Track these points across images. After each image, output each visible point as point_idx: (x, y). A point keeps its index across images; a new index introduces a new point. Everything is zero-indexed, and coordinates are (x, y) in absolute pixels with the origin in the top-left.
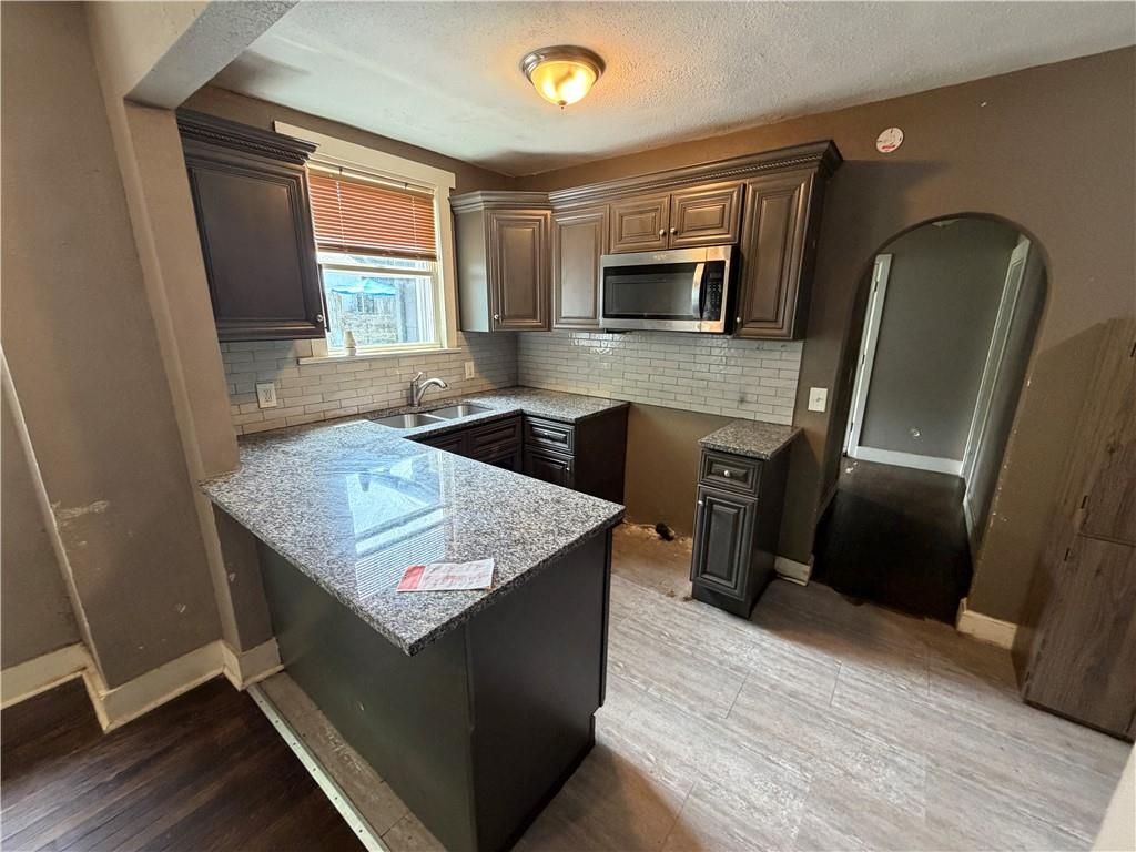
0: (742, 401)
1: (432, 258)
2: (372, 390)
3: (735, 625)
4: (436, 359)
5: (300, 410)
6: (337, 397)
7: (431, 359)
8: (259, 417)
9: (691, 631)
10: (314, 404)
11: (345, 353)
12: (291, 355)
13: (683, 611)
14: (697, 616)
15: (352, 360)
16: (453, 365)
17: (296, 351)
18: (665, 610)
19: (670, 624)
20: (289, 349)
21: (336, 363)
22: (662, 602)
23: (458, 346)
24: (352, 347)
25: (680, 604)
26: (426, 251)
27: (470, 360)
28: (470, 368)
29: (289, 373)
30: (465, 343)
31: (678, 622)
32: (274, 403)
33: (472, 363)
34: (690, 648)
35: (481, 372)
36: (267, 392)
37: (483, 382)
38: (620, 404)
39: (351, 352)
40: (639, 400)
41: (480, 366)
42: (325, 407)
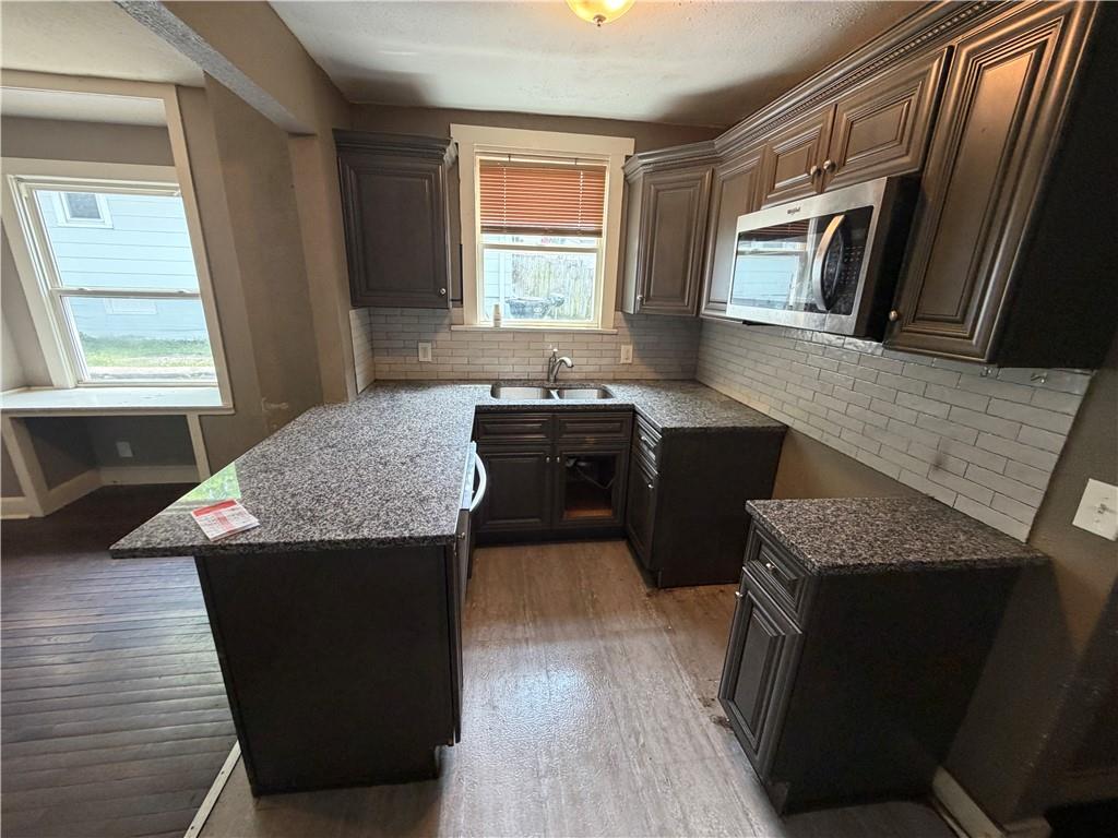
0: (938, 465)
1: (598, 233)
2: (513, 360)
3: (749, 805)
4: (586, 338)
5: (449, 368)
6: (482, 361)
7: (577, 338)
8: (418, 368)
9: (675, 762)
10: (460, 363)
11: (492, 324)
12: (447, 321)
13: (697, 731)
14: (708, 751)
15: (497, 331)
16: (609, 346)
17: (451, 320)
18: (676, 713)
19: (661, 733)
20: (445, 317)
21: (484, 332)
22: (684, 701)
23: (614, 328)
24: (497, 319)
25: (705, 720)
26: (592, 227)
27: (626, 344)
28: (627, 352)
29: (443, 336)
30: (624, 325)
31: (673, 739)
32: (429, 359)
33: (631, 347)
34: (648, 780)
35: (642, 358)
36: (425, 349)
37: (642, 368)
38: (775, 424)
39: (495, 324)
40: (797, 425)
41: (640, 351)
42: (468, 368)
